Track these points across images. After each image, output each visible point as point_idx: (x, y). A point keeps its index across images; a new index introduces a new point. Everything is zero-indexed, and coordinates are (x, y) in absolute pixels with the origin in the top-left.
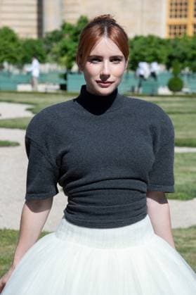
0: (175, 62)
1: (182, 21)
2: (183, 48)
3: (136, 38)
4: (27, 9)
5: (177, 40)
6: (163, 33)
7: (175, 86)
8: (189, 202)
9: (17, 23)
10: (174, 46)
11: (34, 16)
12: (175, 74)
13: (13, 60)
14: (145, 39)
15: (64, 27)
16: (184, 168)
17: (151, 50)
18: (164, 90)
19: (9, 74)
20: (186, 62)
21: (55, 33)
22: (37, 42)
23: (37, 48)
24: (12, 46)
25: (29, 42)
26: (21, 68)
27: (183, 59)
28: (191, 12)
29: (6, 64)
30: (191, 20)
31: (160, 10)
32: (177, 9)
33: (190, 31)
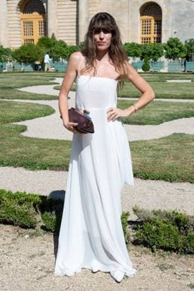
0: (145, 56)
1: (149, 36)
2: (149, 49)
3: (126, 44)
4: (72, 31)
5: (146, 45)
6: (139, 42)
7: (145, 68)
8: (158, 126)
9: (66, 38)
10: (145, 48)
11: (75, 34)
12: (146, 62)
14: (131, 45)
17: (134, 50)
18: (140, 71)
19: (62, 63)
20: (151, 56)
24: (64, 49)
27: (149, 54)
28: (153, 31)
29: (61, 59)
30: (153, 35)
31: (137, 31)
32: (146, 30)
33: (152, 41)
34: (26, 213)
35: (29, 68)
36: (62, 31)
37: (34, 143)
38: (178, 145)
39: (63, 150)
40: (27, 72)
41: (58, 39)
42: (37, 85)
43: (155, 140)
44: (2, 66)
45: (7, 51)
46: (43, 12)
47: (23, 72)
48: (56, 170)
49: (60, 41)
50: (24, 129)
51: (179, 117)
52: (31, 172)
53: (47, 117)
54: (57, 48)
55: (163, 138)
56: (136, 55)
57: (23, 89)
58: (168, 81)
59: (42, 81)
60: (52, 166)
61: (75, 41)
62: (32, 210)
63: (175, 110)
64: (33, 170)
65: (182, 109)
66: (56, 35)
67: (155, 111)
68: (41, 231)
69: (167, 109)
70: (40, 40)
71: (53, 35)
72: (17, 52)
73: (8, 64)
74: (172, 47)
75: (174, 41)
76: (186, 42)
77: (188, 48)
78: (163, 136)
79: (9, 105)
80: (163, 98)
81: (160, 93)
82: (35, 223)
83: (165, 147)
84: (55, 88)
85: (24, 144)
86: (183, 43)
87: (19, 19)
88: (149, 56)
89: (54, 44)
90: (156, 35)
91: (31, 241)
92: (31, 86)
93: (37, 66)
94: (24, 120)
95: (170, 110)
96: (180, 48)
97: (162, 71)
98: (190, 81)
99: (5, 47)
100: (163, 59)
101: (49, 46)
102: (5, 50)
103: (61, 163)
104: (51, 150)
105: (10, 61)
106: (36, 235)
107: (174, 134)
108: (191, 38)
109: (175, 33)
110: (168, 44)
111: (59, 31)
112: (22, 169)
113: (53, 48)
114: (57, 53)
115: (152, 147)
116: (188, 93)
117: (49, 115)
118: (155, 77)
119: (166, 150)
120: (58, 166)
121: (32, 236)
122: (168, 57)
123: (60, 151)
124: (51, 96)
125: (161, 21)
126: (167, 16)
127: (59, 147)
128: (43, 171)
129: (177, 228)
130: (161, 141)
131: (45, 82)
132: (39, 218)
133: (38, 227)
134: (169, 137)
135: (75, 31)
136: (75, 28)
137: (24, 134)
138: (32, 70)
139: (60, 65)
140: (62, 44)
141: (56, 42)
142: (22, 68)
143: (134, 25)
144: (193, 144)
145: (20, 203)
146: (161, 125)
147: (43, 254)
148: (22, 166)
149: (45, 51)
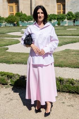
0: (59, 19)
2: (60, 16)
3: (51, 15)
4: (29, 10)
5: (59, 15)
6: (56, 14)
7: (59, 24)
8: (60, 47)
9: (26, 13)
12: (59, 22)
13: (26, 20)
14: (53, 15)
17: (54, 17)
18: (57, 25)
19: (25, 23)
22: (31, 16)
23: (31, 17)
24: (25, 17)
25: (29, 16)
28: (62, 9)
29: (24, 21)
30: (62, 11)
31: (55, 9)
32: (59, 9)
33: (62, 13)
34: (4, 79)
35: (12, 25)
36: (25, 10)
37: (10, 54)
38: (66, 54)
39: (21, 56)
40: (11, 27)
41: (23, 13)
42: (14, 32)
43: (58, 52)
44: (1, 25)
45: (3, 19)
46: (17, 2)
47: (9, 27)
48: (18, 64)
50: (7, 49)
51: (69, 43)
52: (8, 65)
53: (17, 44)
54: (23, 17)
55: (61, 51)
56: (55, 19)
57: (8, 34)
58: (67, 29)
59: (16, 30)
60: (16, 62)
61: (30, 14)
62: (6, 78)
63: (68, 40)
65: (71, 40)
66: (22, 12)
69: (65, 40)
70: (16, 13)
71: (21, 11)
72: (7, 19)
73: (3, 24)
74: (69, 15)
75: (70, 13)
76: (75, 13)
77: (76, 15)
78: (61, 50)
79: (2, 40)
80: (64, 36)
81: (63, 34)
82: (8, 83)
83: (61, 54)
84: (21, 33)
85: (6, 54)
86: (74, 14)
87: (7, 5)
88: (60, 19)
89: (22, 15)
91: (6, 89)
92: (12, 32)
93: (15, 24)
94: (8, 46)
95: (65, 41)
96: (72, 16)
97: (65, 25)
98: (76, 29)
99: (2, 17)
100: (66, 20)
101: (20, 16)
102: (2, 18)
103: (20, 61)
104: (16, 56)
105: (4, 23)
106: (8, 87)
107: (66, 50)
108: (77, 11)
109: (71, 9)
110: (68, 14)
111: (24, 10)
113: (21, 17)
114: (23, 19)
115: (56, 54)
116: (74, 34)
117: (18, 43)
118: (62, 28)
120: (19, 62)
121: (6, 87)
122: (68, 19)
123: (20, 57)
124: (20, 36)
125: (65, 5)
126: (67, 3)
127: (20, 55)
128: (13, 65)
129: (59, 83)
130: (60, 52)
131: (18, 31)
132: (9, 81)
133: (9, 84)
134: (63, 51)
135: (30, 10)
136: (30, 8)
137: (7, 51)
138: (13, 26)
139: (24, 24)
140: (25, 15)
141: (23, 14)
142: (9, 25)
143: (54, 7)
144: (72, 53)
145: (2, 76)
146: (62, 46)
147: (10, 93)
148: (5, 63)
149: (18, 18)
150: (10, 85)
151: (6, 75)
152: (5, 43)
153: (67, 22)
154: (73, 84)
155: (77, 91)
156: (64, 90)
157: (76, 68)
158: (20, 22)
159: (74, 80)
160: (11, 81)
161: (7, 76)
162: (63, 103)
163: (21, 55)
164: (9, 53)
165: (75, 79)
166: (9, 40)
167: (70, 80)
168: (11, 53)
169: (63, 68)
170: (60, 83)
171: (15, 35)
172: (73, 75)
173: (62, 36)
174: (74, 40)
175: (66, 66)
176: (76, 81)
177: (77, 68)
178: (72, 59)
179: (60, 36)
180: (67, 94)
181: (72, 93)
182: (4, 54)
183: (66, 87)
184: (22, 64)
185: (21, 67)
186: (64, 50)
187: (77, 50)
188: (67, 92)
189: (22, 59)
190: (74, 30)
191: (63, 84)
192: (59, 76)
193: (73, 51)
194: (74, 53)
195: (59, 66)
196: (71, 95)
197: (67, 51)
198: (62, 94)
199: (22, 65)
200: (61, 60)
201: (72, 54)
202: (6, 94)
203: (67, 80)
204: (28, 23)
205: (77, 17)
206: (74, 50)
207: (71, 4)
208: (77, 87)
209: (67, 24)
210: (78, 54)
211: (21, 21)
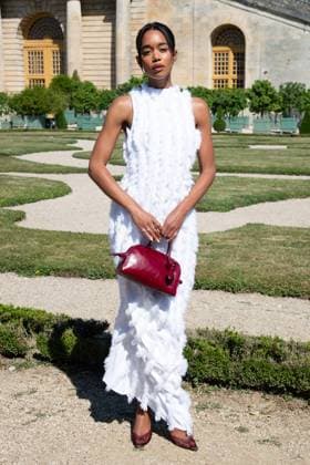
0: (219, 108)
1: (225, 76)
2: (225, 97)
4: (103, 67)
5: (220, 91)
6: (210, 86)
7: (219, 126)
8: (227, 213)
9: (95, 78)
10: (218, 96)
11: (109, 73)
12: (219, 117)
13: (94, 108)
15: (132, 81)
16: (224, 188)
19: (89, 118)
20: (228, 108)
21: (125, 85)
22: (111, 92)
23: (112, 97)
24: (91, 96)
25: (106, 92)
26: (99, 113)
27: (225, 105)
28: (231, 70)
30: (231, 76)
31: (207, 68)
32: (220, 67)
33: (230, 84)
34: (12, 335)
35: (37, 124)
36: (90, 67)
37: (32, 236)
38: (251, 241)
39: (77, 247)
40: (33, 130)
41: (83, 79)
42: (47, 150)
43: (218, 233)
45: (1, 98)
46: (60, 38)
47: (26, 130)
48: (64, 276)
49: (87, 82)
50: (21, 216)
51: (260, 200)
52: (26, 279)
53: (58, 199)
54: (81, 93)
55: (231, 231)
57: (24, 157)
58: (252, 147)
59: (55, 145)
60: (58, 270)
61: (109, 84)
62: (21, 330)
63: (256, 190)
64: (30, 276)
65: (266, 188)
66: (79, 74)
67: (225, 191)
68: (34, 361)
69: (244, 189)
70: (53, 80)
71: (75, 73)
72: (18, 99)
73: (3, 118)
74: (259, 94)
75: (262, 85)
76: (281, 87)
77: (285, 96)
78: (231, 227)
80: (241, 172)
81: (236, 164)
82: (26, 349)
83: (231, 242)
84: (74, 156)
85: (17, 237)
86: (277, 90)
87: (21, 47)
88: (224, 107)
89: (76, 87)
90: (235, 76)
91: (18, 376)
92: (38, 151)
93: (48, 121)
94: (21, 204)
95: (246, 190)
96: (272, 96)
97: (244, 131)
98: (285, 147)
100: (246, 112)
101: (68, 90)
103: (71, 266)
104: (58, 246)
105: (6, 113)
106: (27, 366)
107: (249, 225)
108: (289, 81)
109: (265, 73)
110: (254, 90)
111: (86, 67)
112: (12, 275)
113: (74, 94)
114: (81, 101)
115: (211, 243)
116: (278, 165)
117: (62, 195)
118: (233, 140)
119: (233, 247)
120: (68, 270)
121: (19, 367)
122: (254, 109)
123: (72, 248)
124: (68, 168)
125: (243, 54)
126: (253, 47)
127: (71, 243)
128: (44, 278)
129: (227, 351)
130: (227, 235)
131: (61, 146)
132: (32, 342)
133: (29, 355)
134: (239, 230)
135: (109, 67)
136: (109, 62)
137: (20, 224)
138: (41, 128)
139: (85, 121)
140: (89, 87)
141: (81, 84)
142: (26, 123)
143: (203, 59)
144: (274, 239)
145: (4, 321)
146: (232, 211)
147: (34, 391)
148: (12, 270)
149: (62, 98)
150: (36, 356)
151: (21, 319)
152: (10, 195)
153: (251, 121)
154: (277, 358)
155: (294, 386)
156: (245, 381)
157: (289, 295)
158: (69, 115)
159: (281, 341)
160: (39, 344)
161: (25, 324)
162: (242, 430)
163: (76, 242)
164: (30, 233)
165: (287, 339)
166: (28, 182)
167: (268, 344)
168: (36, 234)
169: (240, 297)
170: (231, 352)
171: (48, 162)
172: (279, 325)
173: (233, 171)
174: (279, 189)
175: (252, 290)
176: (290, 347)
177: (292, 296)
178: (272, 262)
179: (225, 171)
180: (257, 395)
181: (275, 394)
182: (9, 238)
183: (253, 369)
184: (82, 277)
185: (78, 290)
186: (241, 225)
187: (291, 228)
188: (255, 389)
189: (83, 256)
190: (280, 153)
191: (241, 358)
192: (225, 327)
193: (277, 231)
194: (282, 238)
195: (223, 288)
196: (272, 402)
197: (255, 231)
198: (235, 394)
199: (79, 280)
200: (231, 264)
201: (273, 243)
202: (20, 395)
203: (258, 342)
204: (101, 116)
205: (287, 100)
206: (278, 228)
207: (267, 53)
208: (294, 370)
209: (251, 127)
210: (293, 244)
211: (73, 111)
